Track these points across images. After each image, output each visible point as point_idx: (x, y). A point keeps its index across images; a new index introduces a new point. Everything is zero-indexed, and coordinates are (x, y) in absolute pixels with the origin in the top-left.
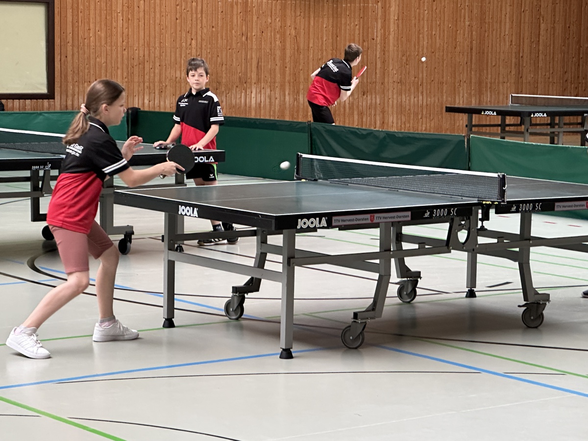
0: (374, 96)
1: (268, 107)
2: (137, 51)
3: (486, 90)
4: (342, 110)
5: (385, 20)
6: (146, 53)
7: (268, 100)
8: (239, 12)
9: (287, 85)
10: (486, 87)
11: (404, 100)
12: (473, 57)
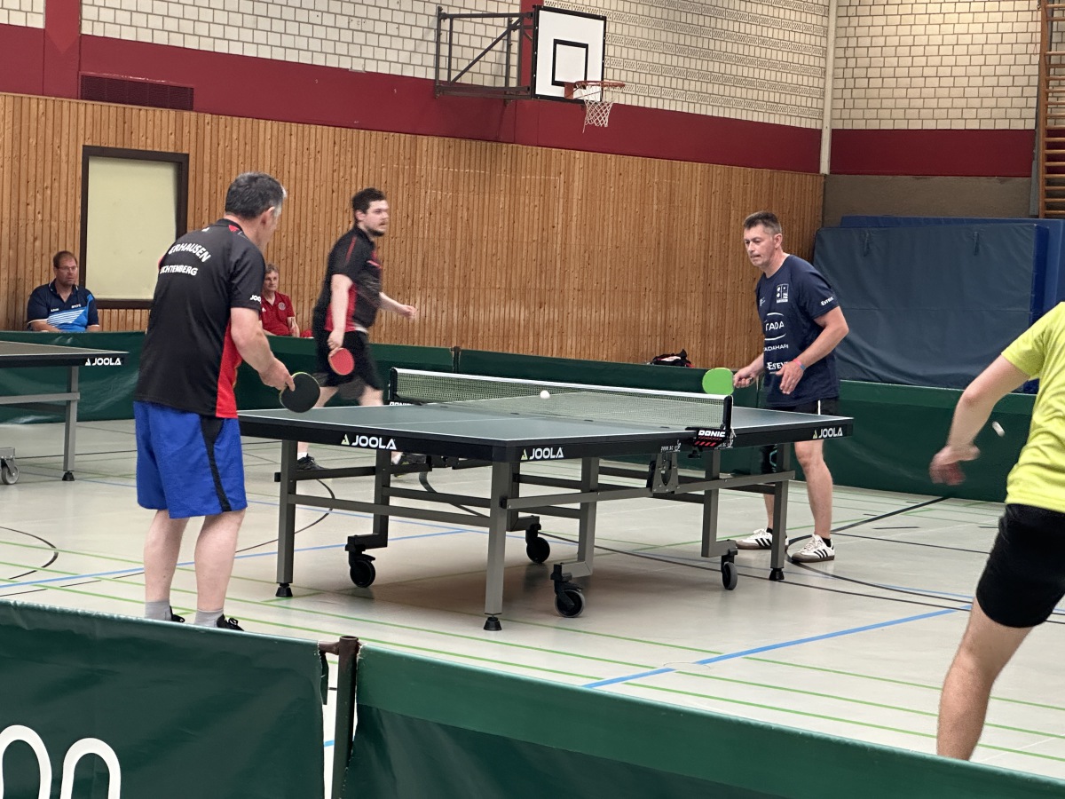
0: (552, 309)
1: (433, 324)
2: (285, 238)
3: (673, 303)
4: (517, 329)
5: (567, 201)
6: (296, 240)
7: (433, 315)
8: (405, 183)
9: (456, 292)
10: (674, 296)
11: (584, 315)
12: (661, 256)
